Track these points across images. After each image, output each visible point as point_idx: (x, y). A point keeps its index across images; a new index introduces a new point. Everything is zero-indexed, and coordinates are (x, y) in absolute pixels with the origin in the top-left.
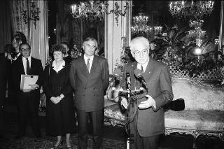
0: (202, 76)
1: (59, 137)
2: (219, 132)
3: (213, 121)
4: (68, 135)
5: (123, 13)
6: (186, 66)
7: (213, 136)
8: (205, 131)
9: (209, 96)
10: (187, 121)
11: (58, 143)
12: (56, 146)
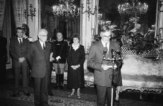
0: (145, 54)
1: (73, 90)
2: (156, 88)
3: (152, 81)
4: (79, 89)
5: (93, 13)
6: (134, 47)
7: (152, 91)
8: (148, 88)
9: (149, 67)
10: (136, 82)
11: (73, 93)
12: (72, 95)
